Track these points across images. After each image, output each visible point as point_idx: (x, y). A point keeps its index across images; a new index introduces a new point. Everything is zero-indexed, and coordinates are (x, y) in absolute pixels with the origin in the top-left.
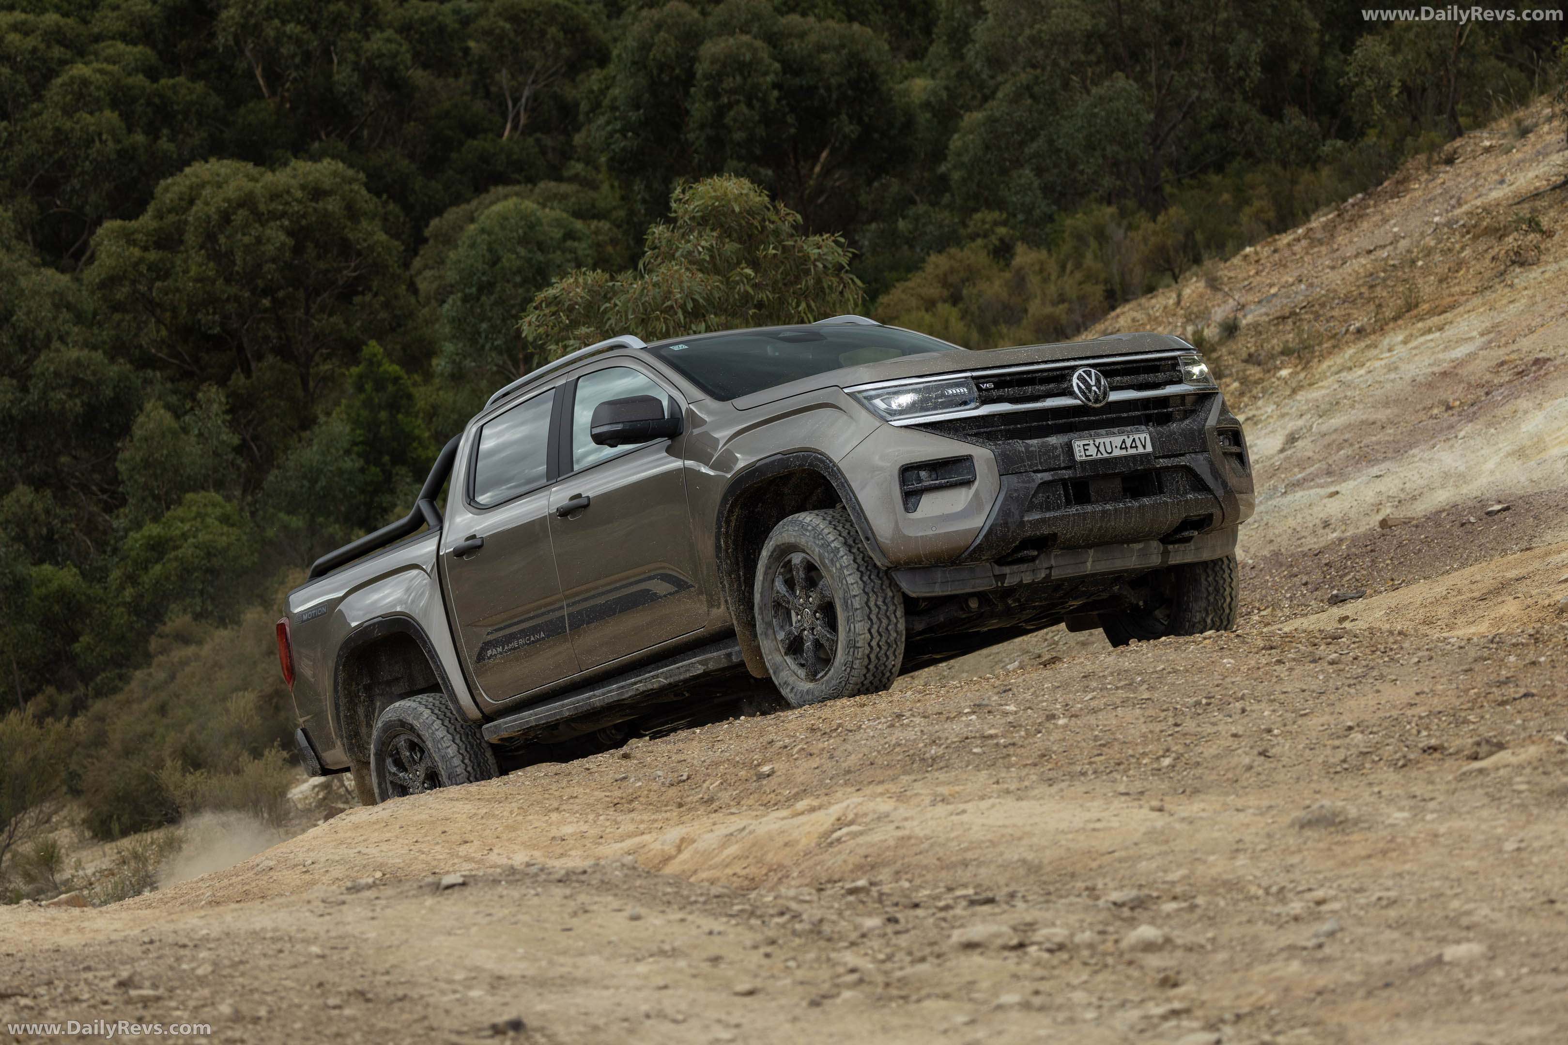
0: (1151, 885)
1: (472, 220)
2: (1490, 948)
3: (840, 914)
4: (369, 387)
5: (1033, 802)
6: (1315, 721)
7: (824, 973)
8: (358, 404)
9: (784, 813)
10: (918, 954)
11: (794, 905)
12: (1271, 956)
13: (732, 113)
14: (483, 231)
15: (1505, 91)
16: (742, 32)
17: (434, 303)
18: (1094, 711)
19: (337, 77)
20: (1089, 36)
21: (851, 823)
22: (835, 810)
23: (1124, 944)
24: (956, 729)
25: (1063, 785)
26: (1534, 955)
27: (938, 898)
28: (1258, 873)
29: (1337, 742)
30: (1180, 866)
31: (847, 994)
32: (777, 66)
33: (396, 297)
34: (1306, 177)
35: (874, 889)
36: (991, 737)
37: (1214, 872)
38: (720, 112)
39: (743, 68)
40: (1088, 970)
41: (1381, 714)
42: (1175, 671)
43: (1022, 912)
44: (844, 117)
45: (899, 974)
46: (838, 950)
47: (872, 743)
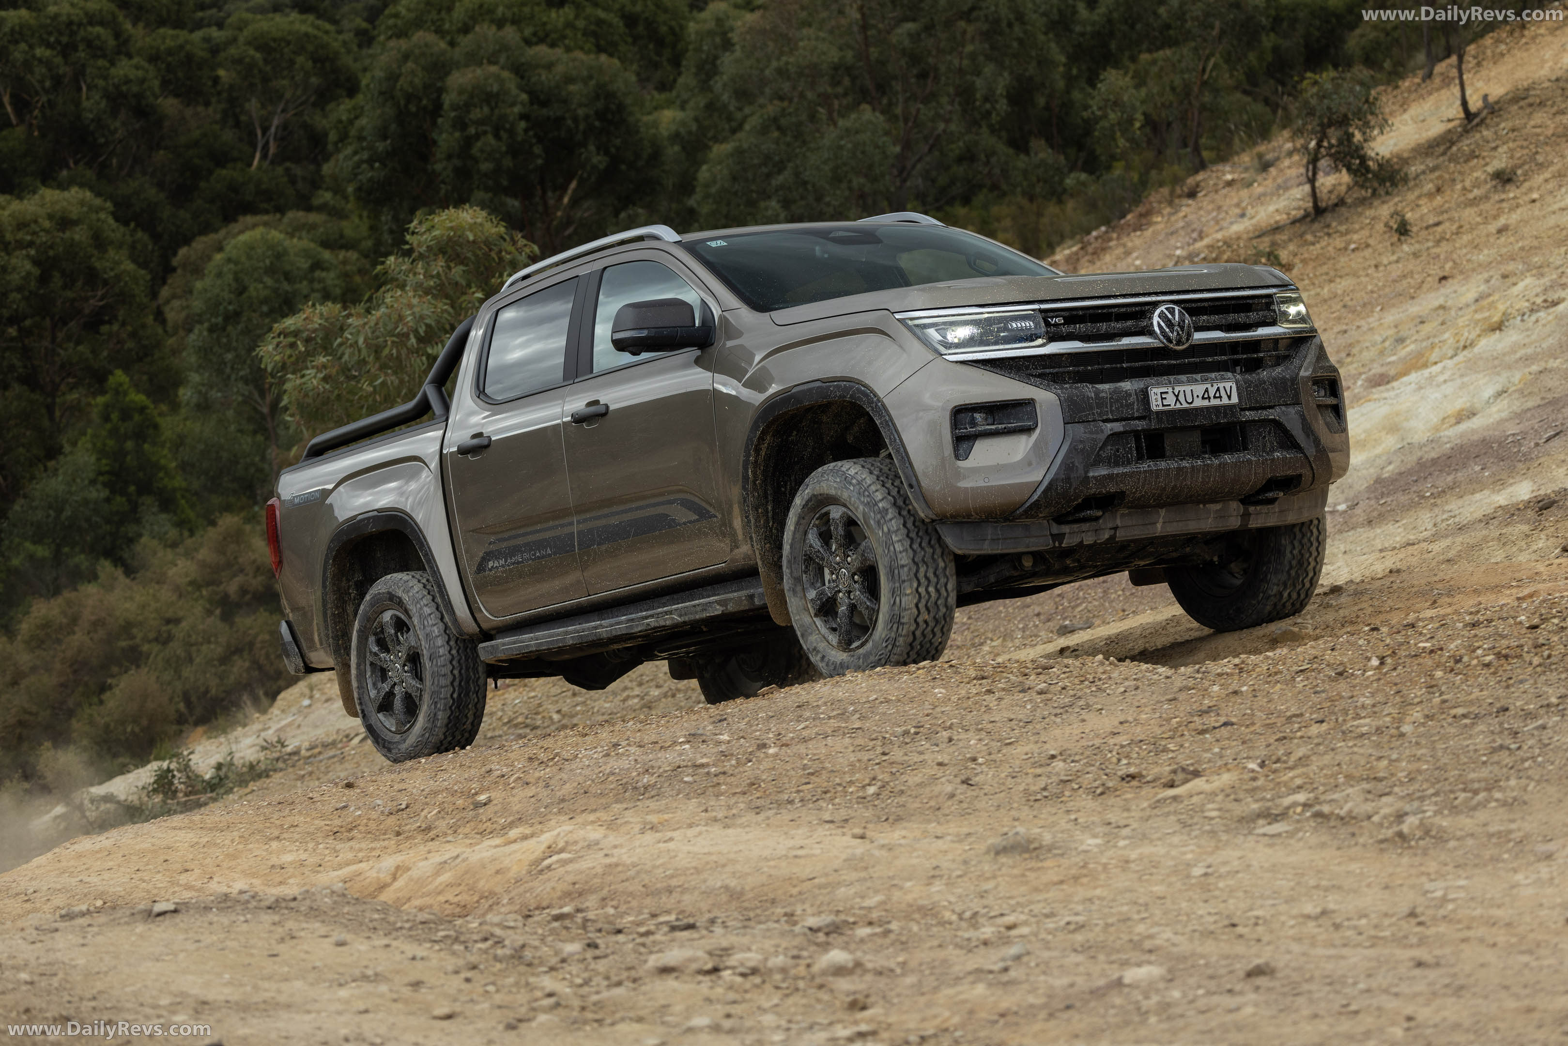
0: (848, 911)
1: (220, 249)
2: (1170, 971)
3: (543, 940)
4: (115, 416)
5: (739, 830)
6: (1019, 750)
7: (522, 997)
8: (104, 433)
9: (497, 841)
10: (615, 979)
11: (498, 931)
12: (958, 980)
13: (479, 144)
14: (229, 260)
15: (1247, 125)
16: (490, 63)
17: (182, 333)
18: (805, 740)
19: (86, 104)
20: (836, 68)
21: (562, 851)
22: (546, 838)
23: (816, 969)
24: (670, 757)
25: (771, 813)
26: (1211, 977)
27: (639, 924)
28: (953, 899)
29: (1039, 771)
30: (877, 892)
31: (542, 1018)
32: (524, 97)
33: (144, 326)
34: (1052, 209)
35: (580, 915)
36: (702, 766)
37: (909, 898)
38: (468, 142)
39: (491, 99)
40: (779, 993)
41: (1084, 743)
42: (887, 701)
43: (719, 938)
44: (592, 148)
45: (595, 998)
46: (537, 975)
47: (587, 772)
